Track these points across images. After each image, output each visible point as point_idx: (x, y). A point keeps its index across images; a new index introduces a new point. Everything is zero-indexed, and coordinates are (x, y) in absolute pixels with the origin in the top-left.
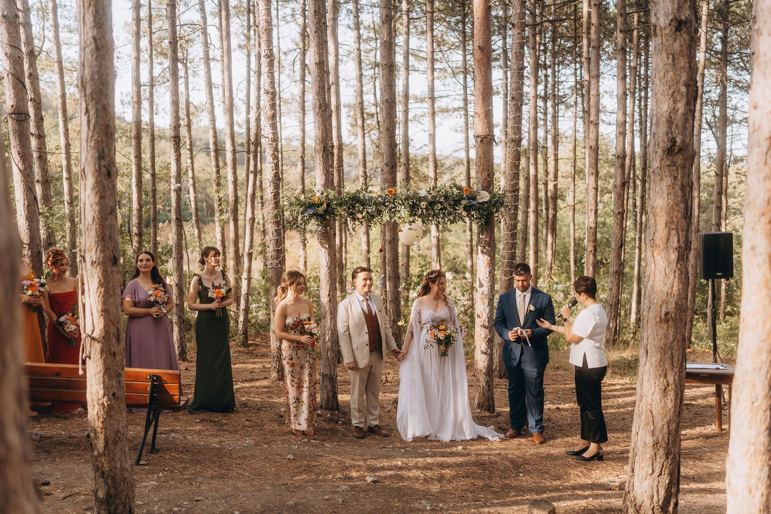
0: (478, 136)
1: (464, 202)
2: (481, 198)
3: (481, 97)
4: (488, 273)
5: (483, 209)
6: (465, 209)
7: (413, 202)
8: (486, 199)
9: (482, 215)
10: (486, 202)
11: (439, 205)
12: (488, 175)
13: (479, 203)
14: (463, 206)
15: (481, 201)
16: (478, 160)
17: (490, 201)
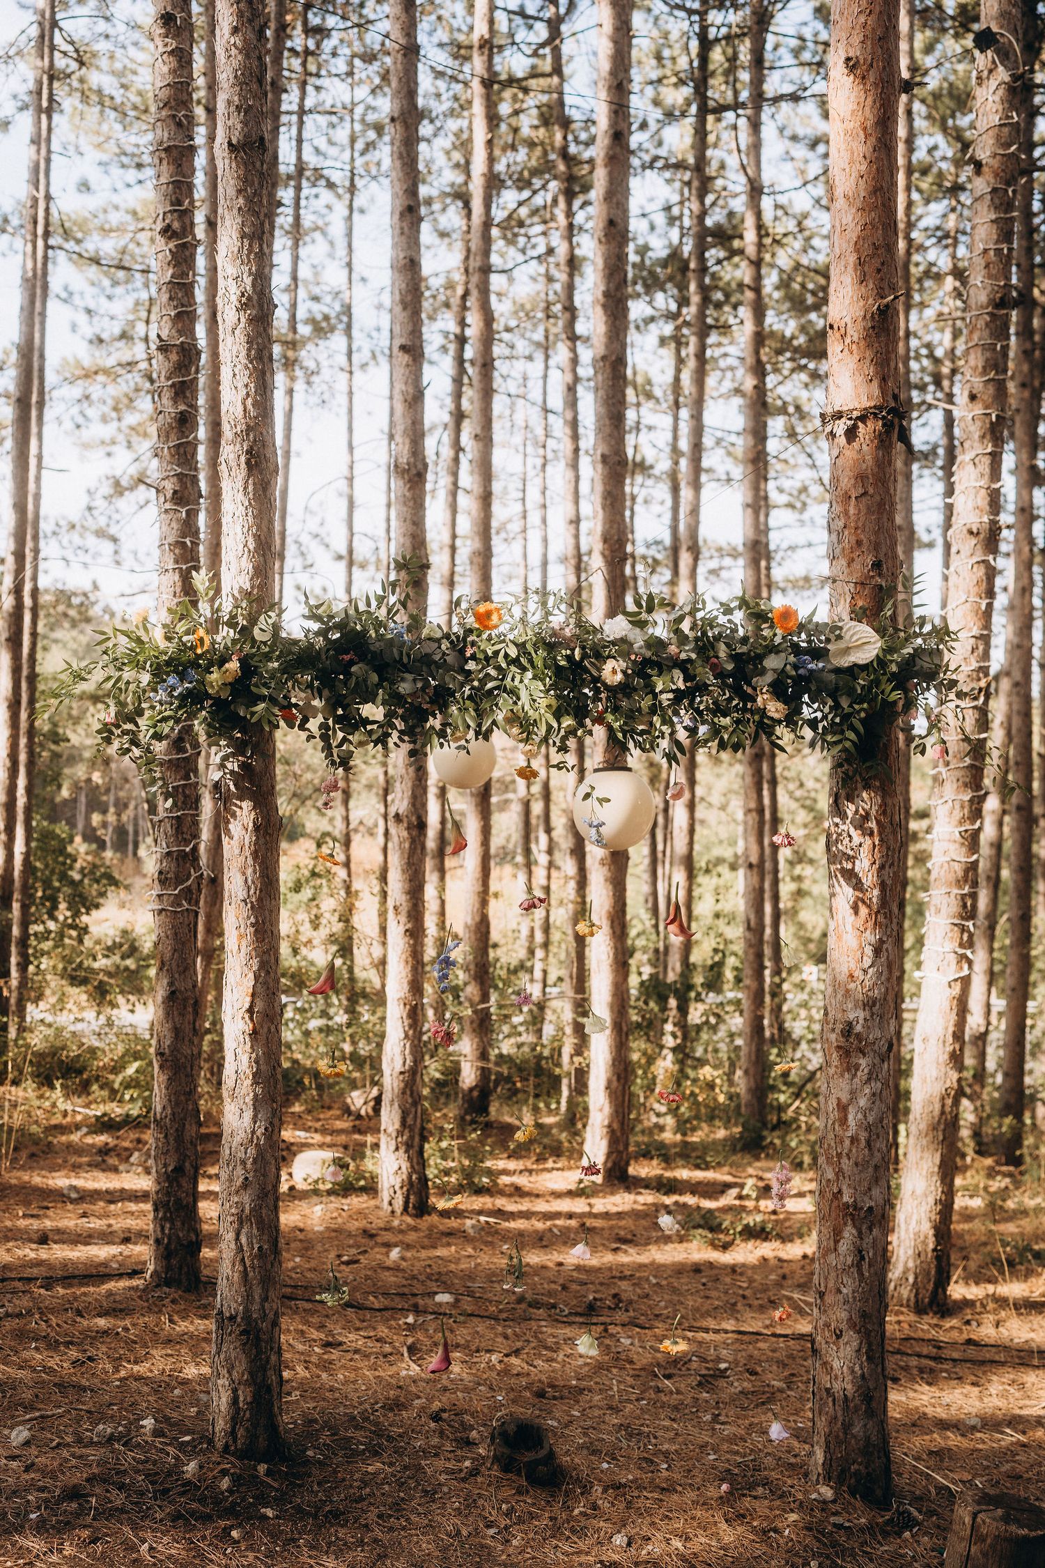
0: (838, 415)
1: (773, 662)
2: (847, 651)
3: (852, 259)
4: (869, 951)
5: (851, 692)
6: (778, 690)
7: (570, 658)
8: (866, 655)
9: (846, 717)
10: (865, 668)
11: (678, 675)
12: (877, 565)
13: (838, 671)
14: (769, 677)
15: (845, 662)
16: (838, 508)
17: (881, 662)
